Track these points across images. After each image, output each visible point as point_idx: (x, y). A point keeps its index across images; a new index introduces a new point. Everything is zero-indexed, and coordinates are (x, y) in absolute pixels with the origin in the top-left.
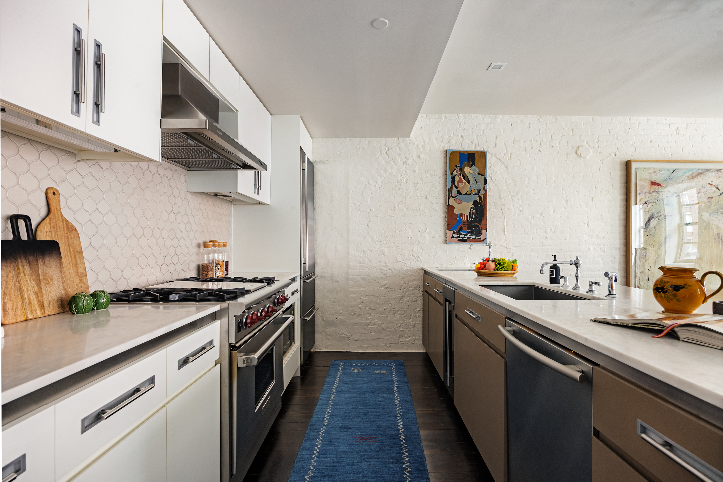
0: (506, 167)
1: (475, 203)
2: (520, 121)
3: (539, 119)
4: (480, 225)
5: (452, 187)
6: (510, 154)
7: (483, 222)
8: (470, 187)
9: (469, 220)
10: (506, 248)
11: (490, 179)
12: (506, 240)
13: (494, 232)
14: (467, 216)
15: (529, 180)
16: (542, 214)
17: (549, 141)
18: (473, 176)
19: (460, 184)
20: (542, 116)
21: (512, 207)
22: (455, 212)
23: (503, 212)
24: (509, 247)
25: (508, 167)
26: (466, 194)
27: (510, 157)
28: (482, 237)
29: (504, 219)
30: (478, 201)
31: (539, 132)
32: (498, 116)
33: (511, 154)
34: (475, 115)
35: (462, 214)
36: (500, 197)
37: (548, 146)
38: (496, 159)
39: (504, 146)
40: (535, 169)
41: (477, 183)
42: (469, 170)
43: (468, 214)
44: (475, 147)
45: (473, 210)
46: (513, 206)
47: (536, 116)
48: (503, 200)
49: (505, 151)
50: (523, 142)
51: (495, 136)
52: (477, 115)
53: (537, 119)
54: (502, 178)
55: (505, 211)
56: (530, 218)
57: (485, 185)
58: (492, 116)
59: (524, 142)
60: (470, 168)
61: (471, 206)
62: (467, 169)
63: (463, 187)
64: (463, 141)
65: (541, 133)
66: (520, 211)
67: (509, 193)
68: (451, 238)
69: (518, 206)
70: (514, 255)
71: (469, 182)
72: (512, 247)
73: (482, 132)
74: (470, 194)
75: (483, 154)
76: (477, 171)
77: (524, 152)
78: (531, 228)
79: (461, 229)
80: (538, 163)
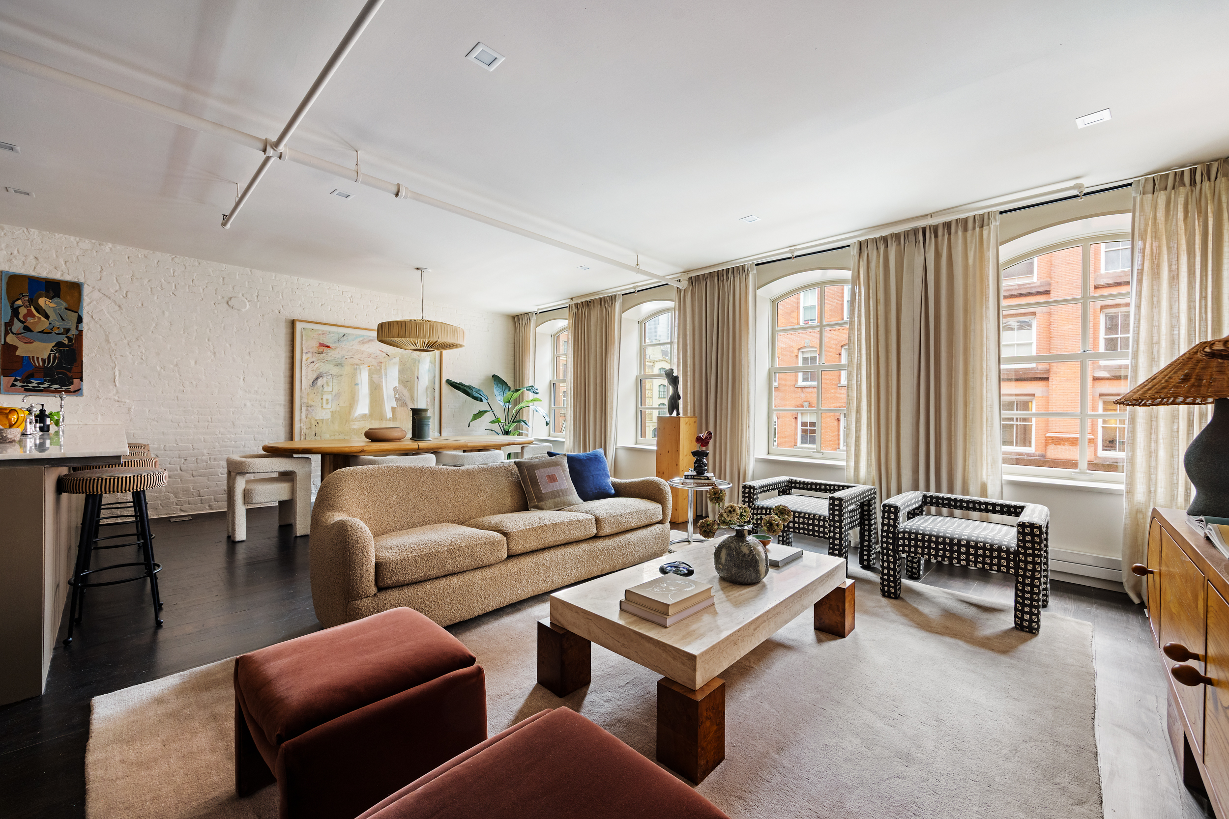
0: (119, 306)
1: (59, 344)
2: (143, 256)
3: (173, 259)
4: (68, 373)
5: (12, 321)
6: (125, 292)
7: (75, 369)
8: (50, 324)
9: (48, 364)
10: (118, 401)
11: (90, 318)
12: (117, 392)
13: (97, 381)
14: (43, 360)
15: (157, 325)
16: (177, 365)
17: (189, 286)
18: (55, 311)
19: (29, 319)
20: (178, 257)
21: (128, 353)
22: (18, 353)
23: (113, 358)
24: (123, 400)
25: (122, 306)
26: (42, 332)
27: (125, 295)
28: (72, 388)
29: (115, 367)
30: (66, 342)
31: (174, 273)
32: (104, 243)
33: (127, 292)
34: (62, 235)
35: (33, 357)
36: (108, 341)
37: (187, 290)
38: (102, 295)
39: (115, 281)
40: (167, 314)
41: (63, 320)
42: (47, 303)
43: (46, 357)
44: (62, 275)
45: (55, 354)
46: (130, 353)
47: (169, 255)
48: (113, 345)
49: (117, 288)
50: (147, 281)
51: (99, 267)
52: (66, 236)
53: (171, 258)
54: (111, 319)
55: (116, 358)
56: (158, 368)
57: (80, 325)
58: (93, 241)
59: (149, 281)
60: (50, 301)
61: (51, 348)
62: (42, 301)
63: (37, 323)
64: (37, 264)
65: (175, 274)
66: (142, 359)
67: (123, 337)
68: (11, 387)
69: (139, 353)
70: (132, 410)
71: (47, 317)
72: (128, 401)
73: (75, 259)
74: (51, 333)
75: (76, 288)
76: (64, 305)
77: (149, 292)
78: (160, 379)
79: (31, 376)
80: (171, 308)
